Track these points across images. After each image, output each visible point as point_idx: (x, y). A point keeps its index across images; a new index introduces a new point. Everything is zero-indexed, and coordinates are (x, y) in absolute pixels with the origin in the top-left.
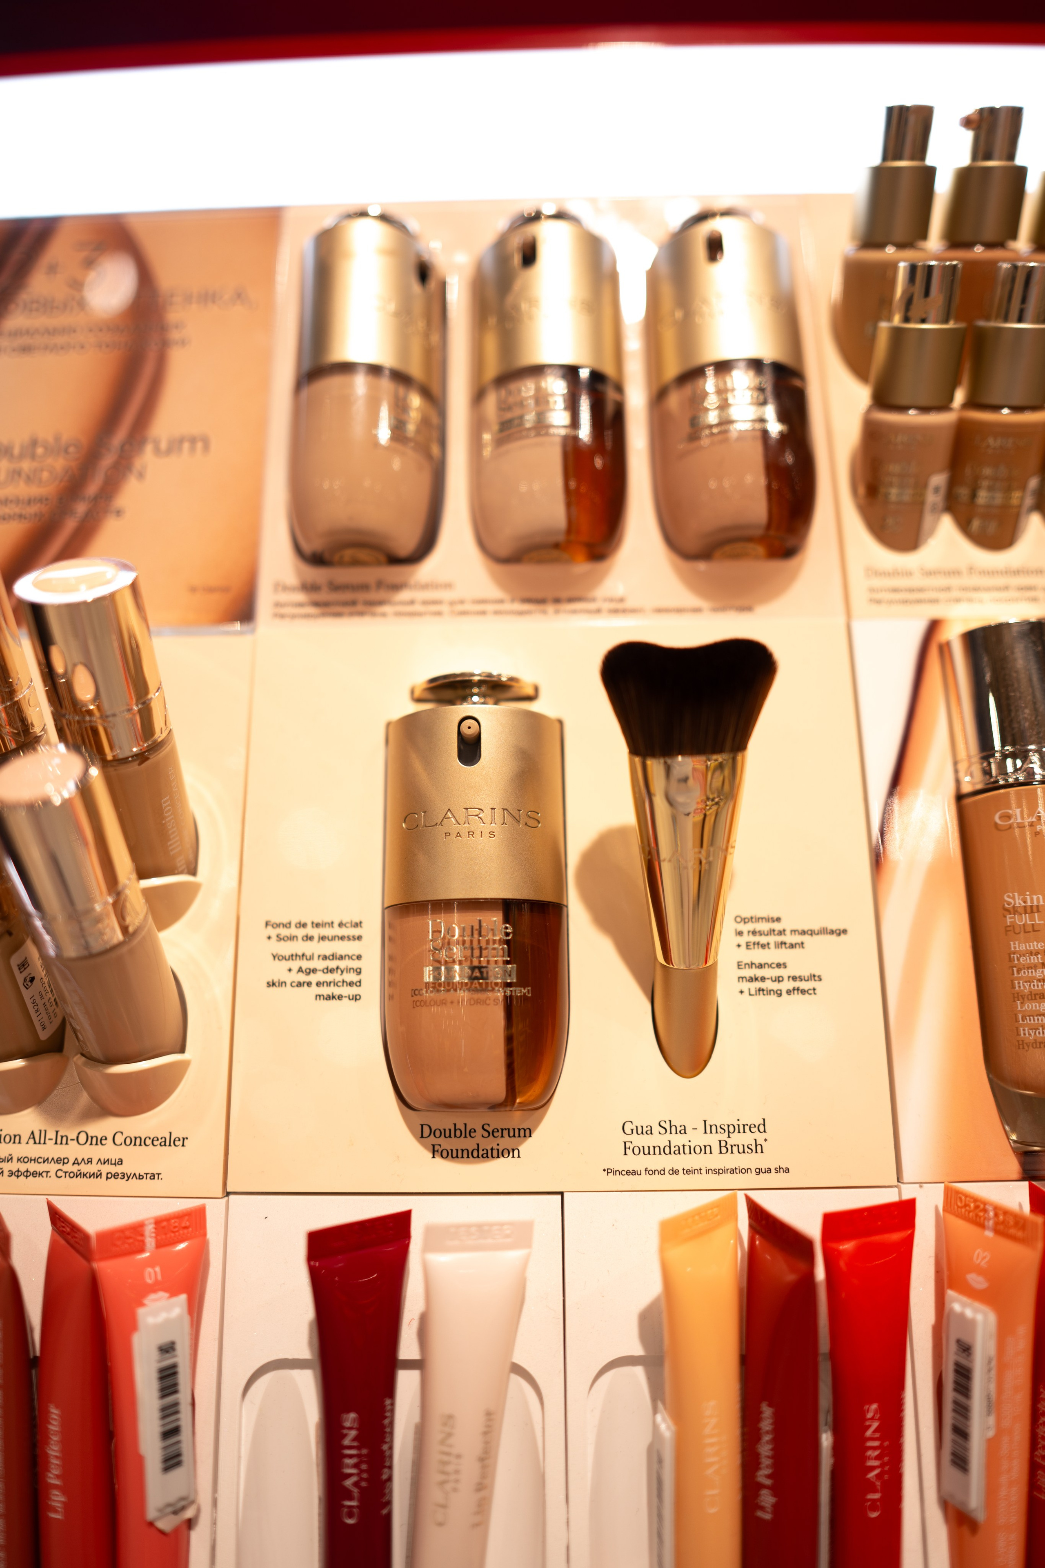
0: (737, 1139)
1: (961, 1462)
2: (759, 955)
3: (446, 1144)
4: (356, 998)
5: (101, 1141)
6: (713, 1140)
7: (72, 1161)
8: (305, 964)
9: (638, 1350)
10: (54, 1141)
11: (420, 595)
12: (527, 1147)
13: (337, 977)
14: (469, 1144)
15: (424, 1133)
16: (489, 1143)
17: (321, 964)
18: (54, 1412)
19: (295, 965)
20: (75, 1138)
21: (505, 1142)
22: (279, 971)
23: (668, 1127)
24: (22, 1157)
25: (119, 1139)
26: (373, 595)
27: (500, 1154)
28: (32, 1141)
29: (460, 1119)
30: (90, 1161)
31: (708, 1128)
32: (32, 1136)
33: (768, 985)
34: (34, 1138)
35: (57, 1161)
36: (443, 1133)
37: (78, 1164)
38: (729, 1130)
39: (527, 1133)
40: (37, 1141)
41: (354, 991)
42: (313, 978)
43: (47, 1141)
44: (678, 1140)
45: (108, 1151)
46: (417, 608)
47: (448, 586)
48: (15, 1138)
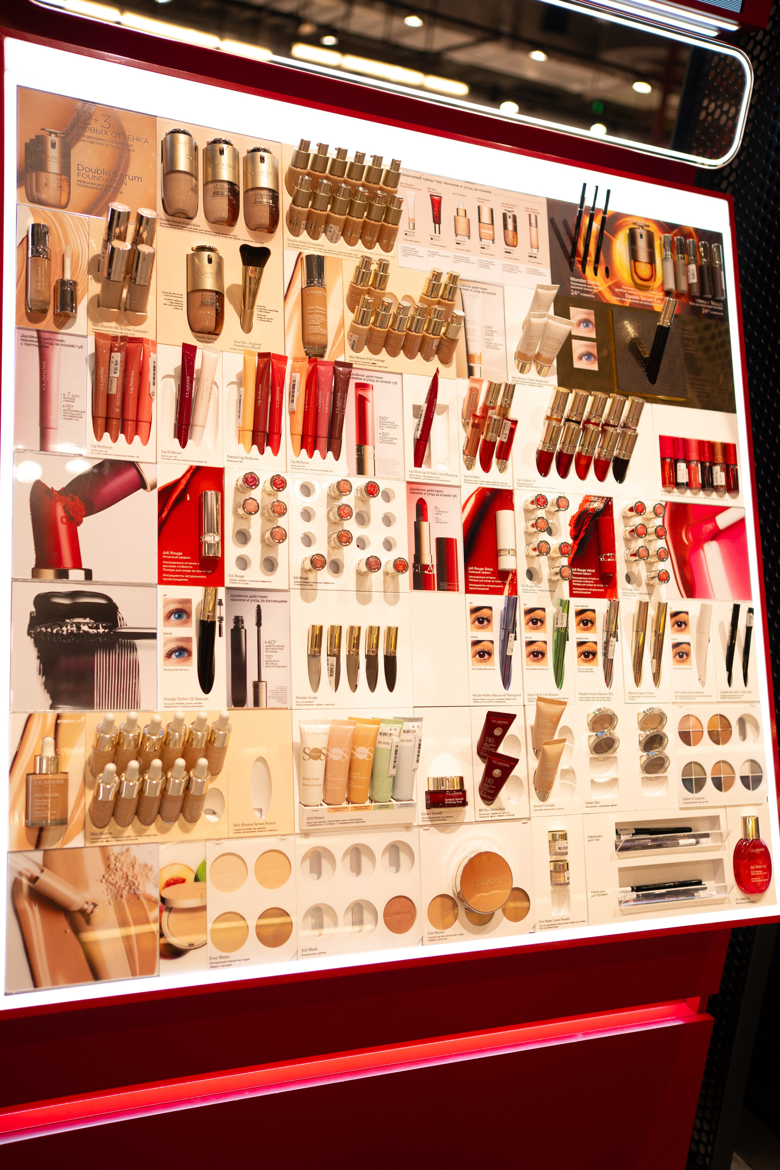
0: (255, 346)
1: (293, 402)
2: (261, 313)
3: (200, 339)
4: (182, 309)
5: (130, 330)
6: (251, 346)
8: (171, 301)
9: (236, 380)
11: (193, 227)
12: (216, 342)
13: (178, 305)
14: (205, 340)
15: (196, 337)
16: (208, 340)
17: (174, 302)
18: (133, 372)
19: (169, 301)
21: (212, 341)
22: (166, 302)
23: (243, 342)
26: (182, 225)
27: (211, 343)
29: (203, 335)
31: (250, 343)
33: (262, 319)
36: (200, 337)
38: (254, 344)
39: (216, 339)
41: (181, 308)
42: (173, 304)
44: (244, 345)
45: (131, 332)
46: (192, 230)
47: (199, 226)
48: (111, 327)
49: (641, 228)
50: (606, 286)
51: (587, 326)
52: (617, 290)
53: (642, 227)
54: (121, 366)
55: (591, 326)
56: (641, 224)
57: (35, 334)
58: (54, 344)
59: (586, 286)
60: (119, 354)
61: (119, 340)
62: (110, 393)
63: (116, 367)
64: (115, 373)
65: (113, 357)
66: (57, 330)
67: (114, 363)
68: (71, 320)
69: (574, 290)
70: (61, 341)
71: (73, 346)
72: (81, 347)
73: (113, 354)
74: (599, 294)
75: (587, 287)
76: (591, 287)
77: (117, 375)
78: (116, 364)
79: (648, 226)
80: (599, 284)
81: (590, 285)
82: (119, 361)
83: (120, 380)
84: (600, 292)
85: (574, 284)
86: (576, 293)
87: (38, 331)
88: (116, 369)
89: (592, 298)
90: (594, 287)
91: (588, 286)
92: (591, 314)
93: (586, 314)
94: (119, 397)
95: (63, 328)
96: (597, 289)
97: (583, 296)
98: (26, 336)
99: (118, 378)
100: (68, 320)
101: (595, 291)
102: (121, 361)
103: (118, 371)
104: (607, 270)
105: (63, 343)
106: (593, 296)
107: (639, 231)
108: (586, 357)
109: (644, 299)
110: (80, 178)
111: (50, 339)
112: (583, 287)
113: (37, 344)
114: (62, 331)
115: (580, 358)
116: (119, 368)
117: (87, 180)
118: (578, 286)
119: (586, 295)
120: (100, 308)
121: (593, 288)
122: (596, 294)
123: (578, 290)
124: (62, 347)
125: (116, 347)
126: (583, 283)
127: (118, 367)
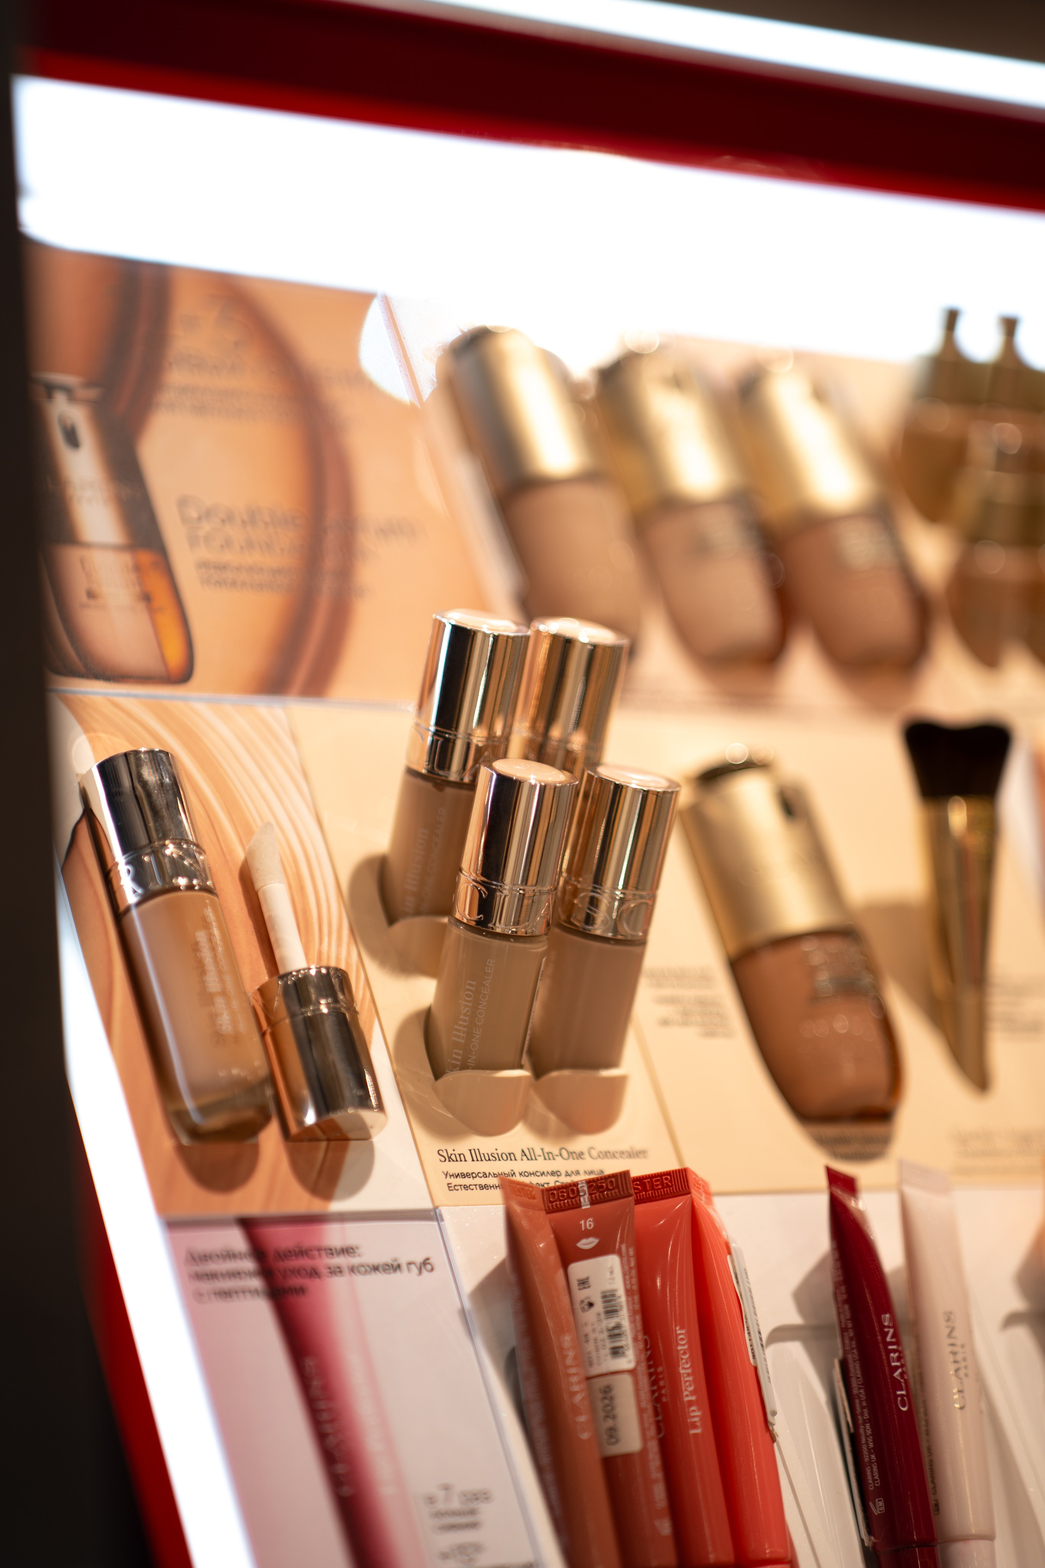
4: (731, 1033)
5: (580, 1155)
7: (563, 1173)
8: (681, 1007)
10: (542, 1158)
13: (708, 1017)
17: (694, 1008)
18: (681, 1332)
19: (673, 1006)
20: (558, 1154)
21: (875, 1148)
22: (666, 1011)
24: (522, 1172)
25: (594, 1153)
28: (524, 1158)
29: (849, 1128)
30: (578, 1173)
32: (523, 1154)
34: (525, 1155)
35: (552, 1174)
37: (569, 1175)
40: (529, 1158)
41: (726, 1028)
43: (537, 1158)
47: (668, 688)
48: (510, 1156)
54: (633, 1314)
57: (236, 1240)
58: (324, 1271)
60: (613, 1261)
61: (585, 1200)
62: (615, 1450)
63: (612, 1323)
64: (616, 1352)
65: (584, 1283)
66: (315, 1206)
67: (599, 1307)
68: (354, 1150)
70: (347, 1251)
71: (396, 1267)
72: (425, 1265)
73: (578, 1269)
77: (628, 1361)
78: (611, 1312)
82: (621, 1292)
83: (644, 1381)
87: (248, 1224)
88: (615, 1333)
94: (655, 1462)
95: (339, 1191)
98: (206, 1257)
99: (632, 1372)
100: (344, 1150)
102: (629, 1293)
103: (628, 1341)
105: (355, 1261)
110: (203, 553)
111: (303, 1252)
113: (256, 1283)
114: (336, 1206)
116: (626, 1324)
117: (228, 557)
120: (450, 1078)
124: (359, 1279)
125: (587, 1234)
127: (625, 1319)
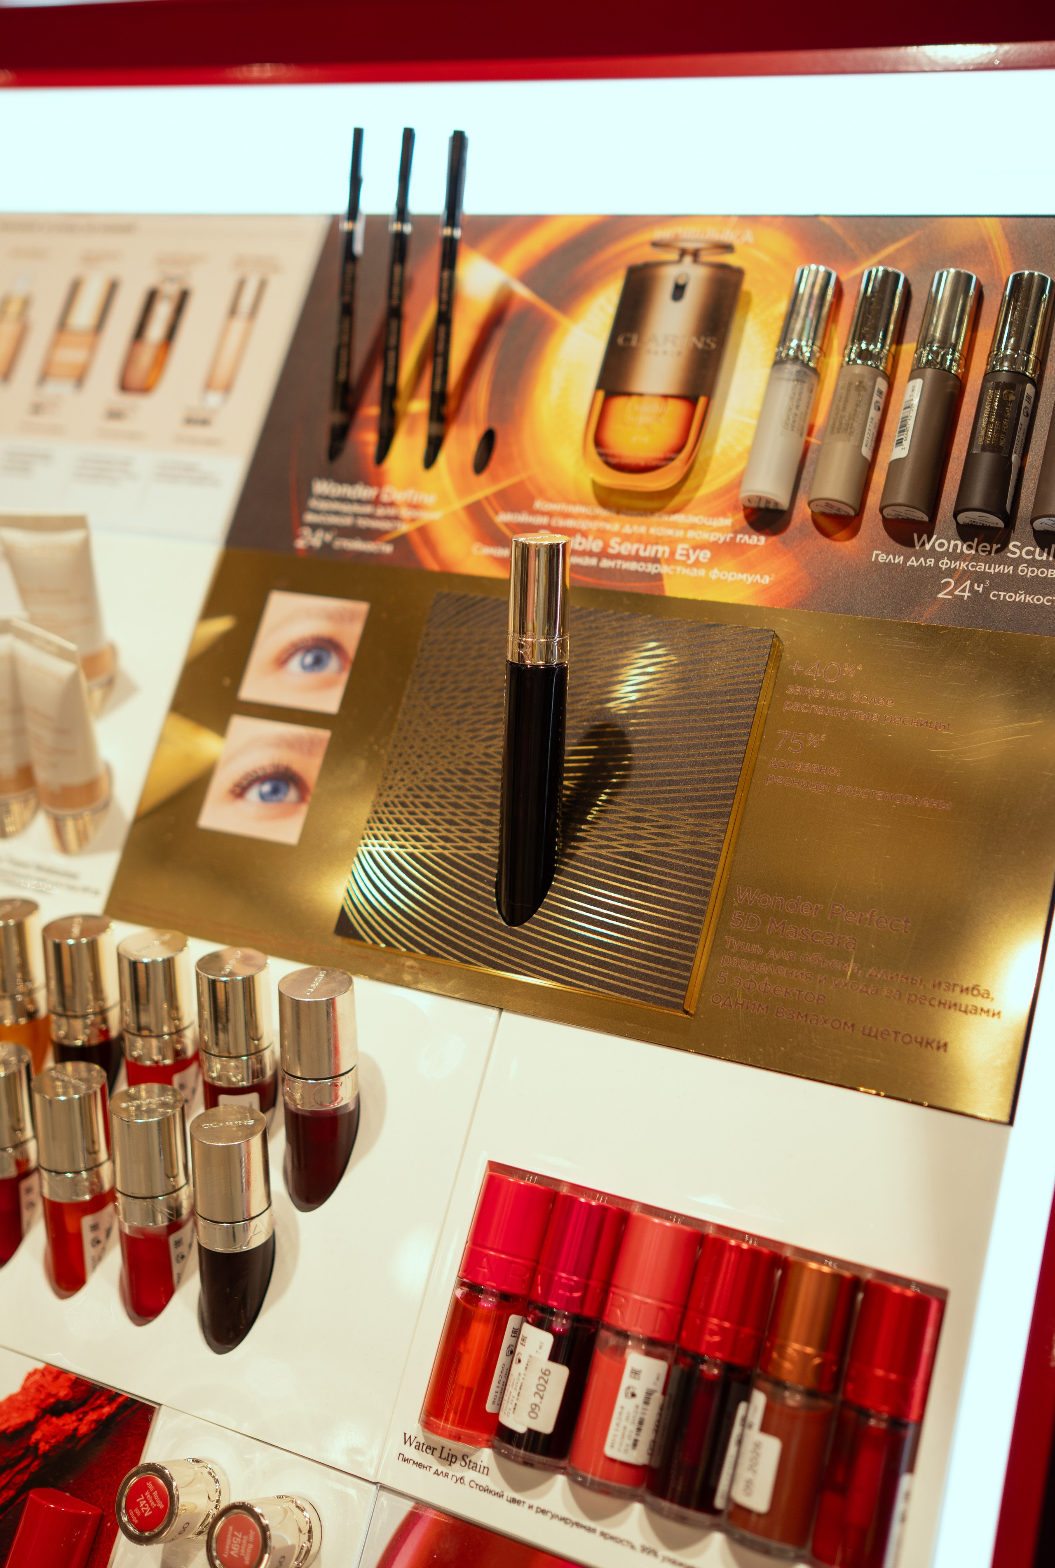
49: (688, 259)
50: (458, 504)
51: (318, 662)
52: (503, 518)
53: (696, 255)
55: (333, 664)
56: (691, 246)
59: (368, 509)
69: (315, 527)
74: (416, 539)
75: (371, 516)
76: (391, 512)
79: (728, 248)
80: (429, 499)
81: (392, 504)
84: (423, 531)
85: (323, 505)
86: (316, 540)
89: (377, 557)
90: (405, 513)
91: (381, 511)
92: (352, 617)
93: (332, 617)
96: (413, 520)
97: (343, 552)
101: (404, 528)
104: (488, 440)
106: (388, 549)
107: (669, 276)
108: (266, 788)
109: (627, 548)
112: (356, 515)
115: (240, 791)
118: (337, 513)
119: (358, 545)
121: (396, 518)
122: (401, 542)
123: (327, 528)
126: (360, 502)
